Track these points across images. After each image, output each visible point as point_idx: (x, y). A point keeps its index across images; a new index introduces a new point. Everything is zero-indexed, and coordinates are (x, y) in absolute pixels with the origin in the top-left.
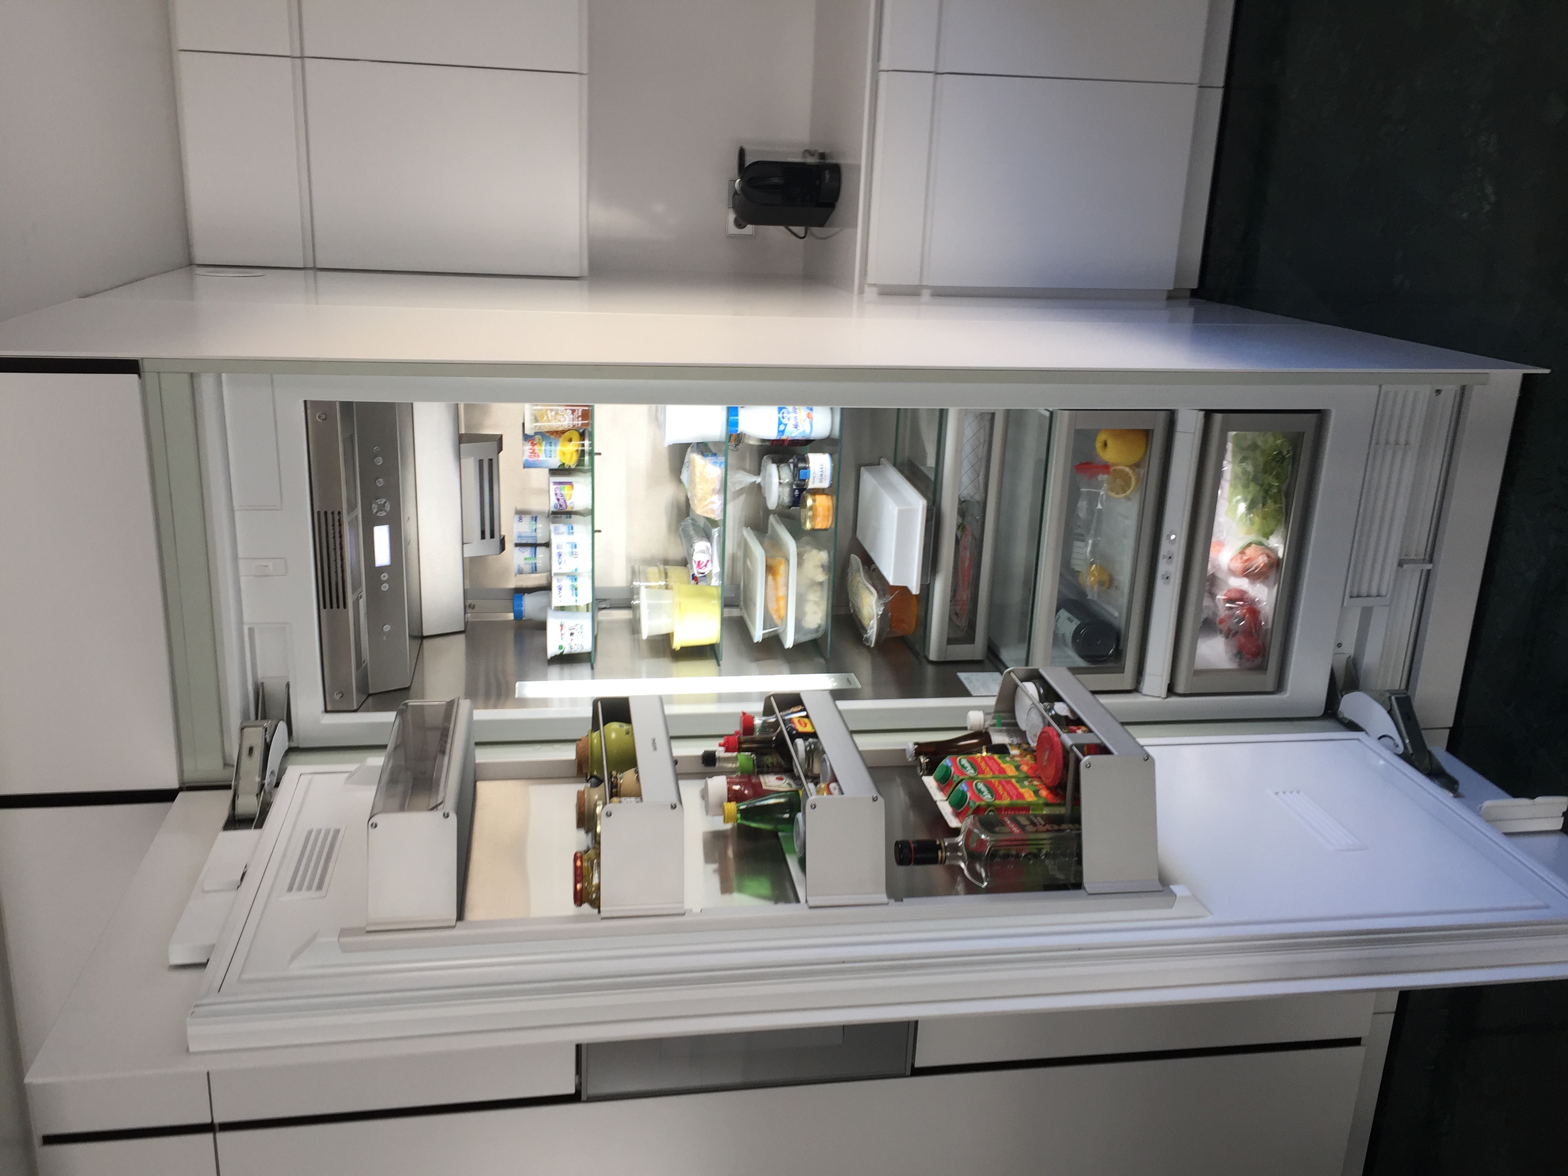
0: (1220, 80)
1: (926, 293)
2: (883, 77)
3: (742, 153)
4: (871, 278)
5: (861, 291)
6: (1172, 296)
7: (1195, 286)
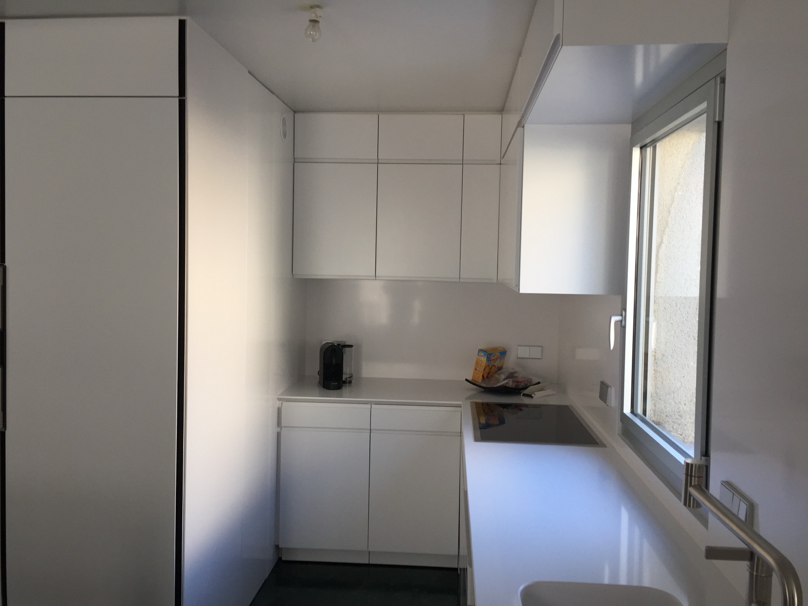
0: (372, 562)
1: (279, 429)
2: (369, 406)
3: (351, 346)
4: (285, 404)
5: (279, 399)
6: (277, 548)
7: (283, 559)
